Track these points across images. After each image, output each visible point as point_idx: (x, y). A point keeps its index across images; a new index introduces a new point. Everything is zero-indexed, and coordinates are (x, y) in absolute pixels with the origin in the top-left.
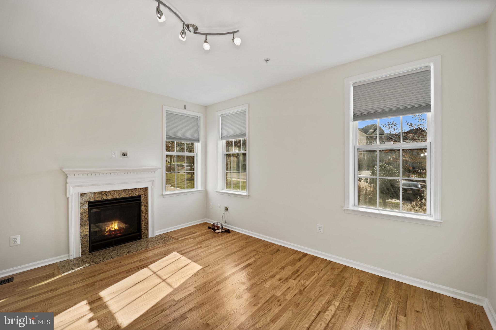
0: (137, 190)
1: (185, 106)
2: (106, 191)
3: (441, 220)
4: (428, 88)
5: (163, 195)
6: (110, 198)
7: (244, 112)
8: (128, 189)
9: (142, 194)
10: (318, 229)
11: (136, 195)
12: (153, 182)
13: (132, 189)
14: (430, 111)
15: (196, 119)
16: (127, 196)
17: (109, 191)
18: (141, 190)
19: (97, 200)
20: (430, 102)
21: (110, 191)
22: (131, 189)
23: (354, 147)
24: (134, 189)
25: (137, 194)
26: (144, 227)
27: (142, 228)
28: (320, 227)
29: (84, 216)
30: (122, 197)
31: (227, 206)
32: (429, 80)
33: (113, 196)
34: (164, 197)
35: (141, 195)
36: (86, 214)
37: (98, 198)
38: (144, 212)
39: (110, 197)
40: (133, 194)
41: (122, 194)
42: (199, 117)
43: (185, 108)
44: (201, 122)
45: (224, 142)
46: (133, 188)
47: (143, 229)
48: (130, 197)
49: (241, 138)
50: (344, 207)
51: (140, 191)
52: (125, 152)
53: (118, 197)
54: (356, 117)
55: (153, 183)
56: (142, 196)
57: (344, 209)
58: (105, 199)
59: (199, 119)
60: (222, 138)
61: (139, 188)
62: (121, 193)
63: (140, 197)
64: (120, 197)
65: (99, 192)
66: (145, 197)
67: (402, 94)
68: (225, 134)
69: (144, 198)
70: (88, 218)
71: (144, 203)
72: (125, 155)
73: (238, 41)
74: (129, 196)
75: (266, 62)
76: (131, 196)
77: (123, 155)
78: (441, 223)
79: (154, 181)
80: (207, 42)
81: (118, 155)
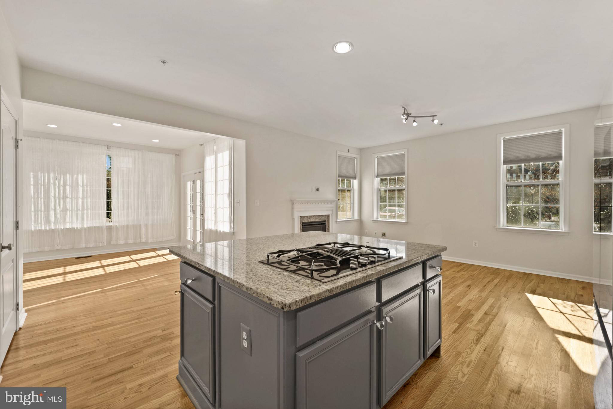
1: (349, 150)
3: (569, 231)
4: (560, 144)
5: (336, 221)
7: (403, 156)
9: (327, 219)
10: (474, 244)
12: (332, 210)
14: (562, 160)
15: (353, 159)
16: (319, 220)
20: (561, 154)
21: (312, 216)
23: (504, 184)
24: (323, 215)
25: (324, 219)
28: (475, 243)
30: (317, 221)
31: (384, 232)
32: (561, 139)
33: (313, 220)
34: (337, 223)
39: (311, 220)
40: (322, 219)
41: (317, 218)
42: (356, 158)
43: (349, 151)
44: (358, 163)
45: (379, 179)
49: (397, 176)
50: (496, 226)
51: (325, 217)
52: (318, 187)
53: (315, 221)
54: (505, 162)
56: (326, 221)
57: (496, 228)
58: (309, 221)
59: (355, 160)
60: (377, 176)
61: (325, 215)
66: (328, 222)
67: (541, 147)
68: (380, 173)
71: (327, 226)
72: (318, 190)
73: (436, 122)
75: (440, 125)
78: (569, 233)
80: (416, 122)
81: (314, 189)
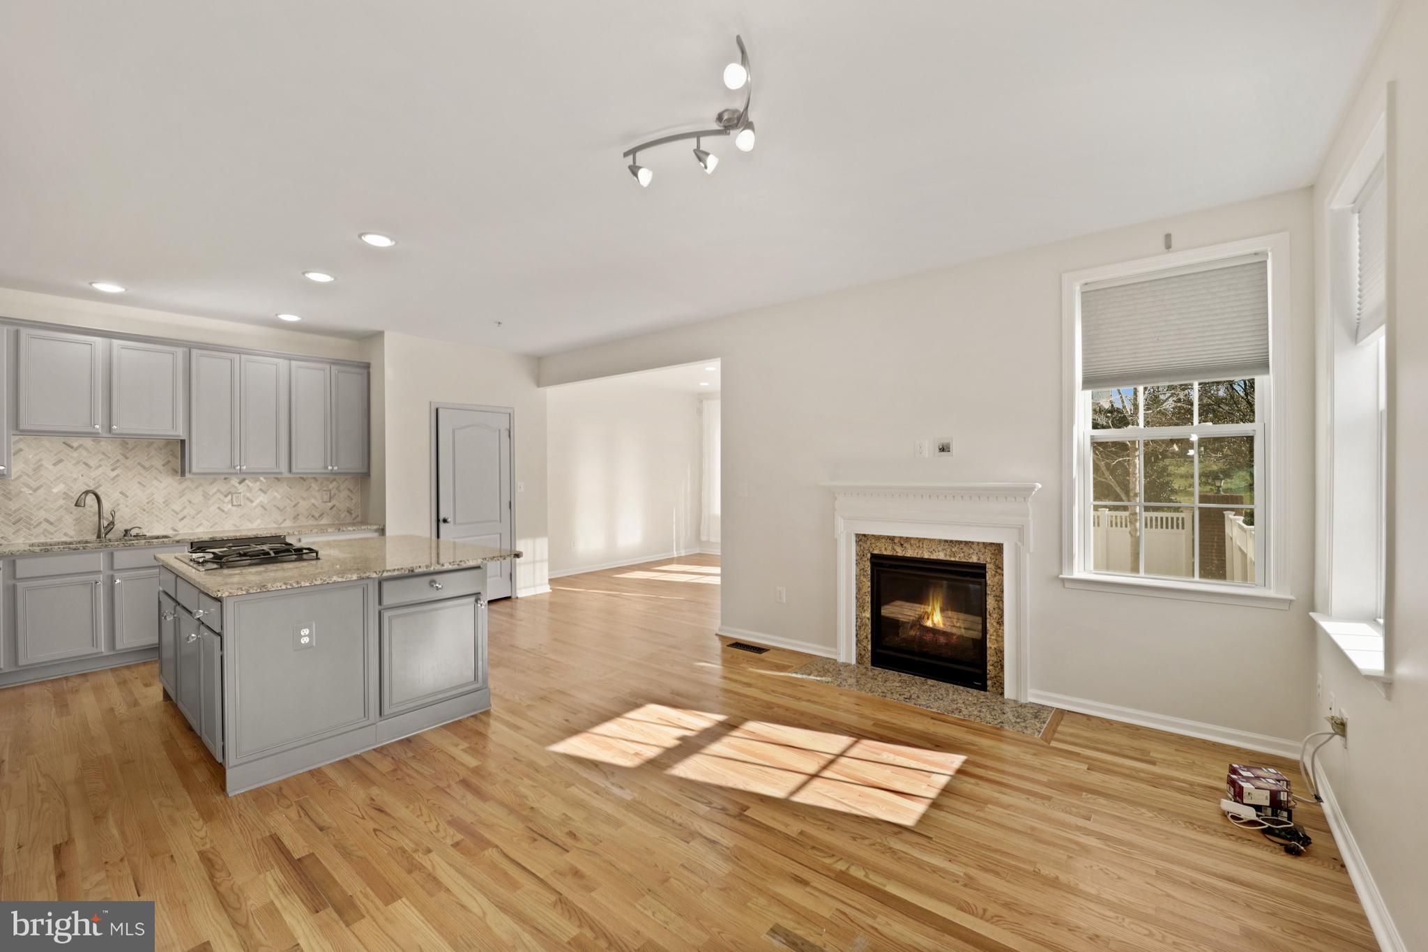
0: (975, 546)
1: (1169, 237)
2: (901, 537)
5: (1061, 579)
6: (909, 555)
8: (951, 541)
9: (988, 560)
11: (971, 561)
12: (1020, 529)
13: (960, 542)
16: (948, 558)
17: (907, 538)
18: (985, 548)
19: (885, 553)
21: (911, 538)
22: (958, 541)
24: (966, 543)
25: (974, 559)
26: (995, 659)
27: (988, 659)
29: (863, 583)
30: (935, 558)
33: (916, 552)
34: (1066, 586)
35: (985, 562)
36: (865, 580)
37: (886, 549)
38: (995, 616)
39: (910, 553)
40: (962, 555)
41: (936, 550)
42: (1271, 253)
43: (1168, 247)
46: (964, 540)
47: (993, 665)
48: (955, 561)
51: (983, 551)
52: (945, 441)
53: (926, 556)
55: (1021, 531)
56: (987, 565)
58: (899, 555)
61: (978, 543)
62: (934, 548)
63: (983, 567)
64: (932, 557)
65: (888, 537)
66: (996, 572)
69: (993, 572)
70: (869, 589)
71: (995, 588)
72: (944, 450)
74: (953, 559)
76: (957, 560)
77: (940, 449)
79: (1023, 526)
81: (929, 448)
